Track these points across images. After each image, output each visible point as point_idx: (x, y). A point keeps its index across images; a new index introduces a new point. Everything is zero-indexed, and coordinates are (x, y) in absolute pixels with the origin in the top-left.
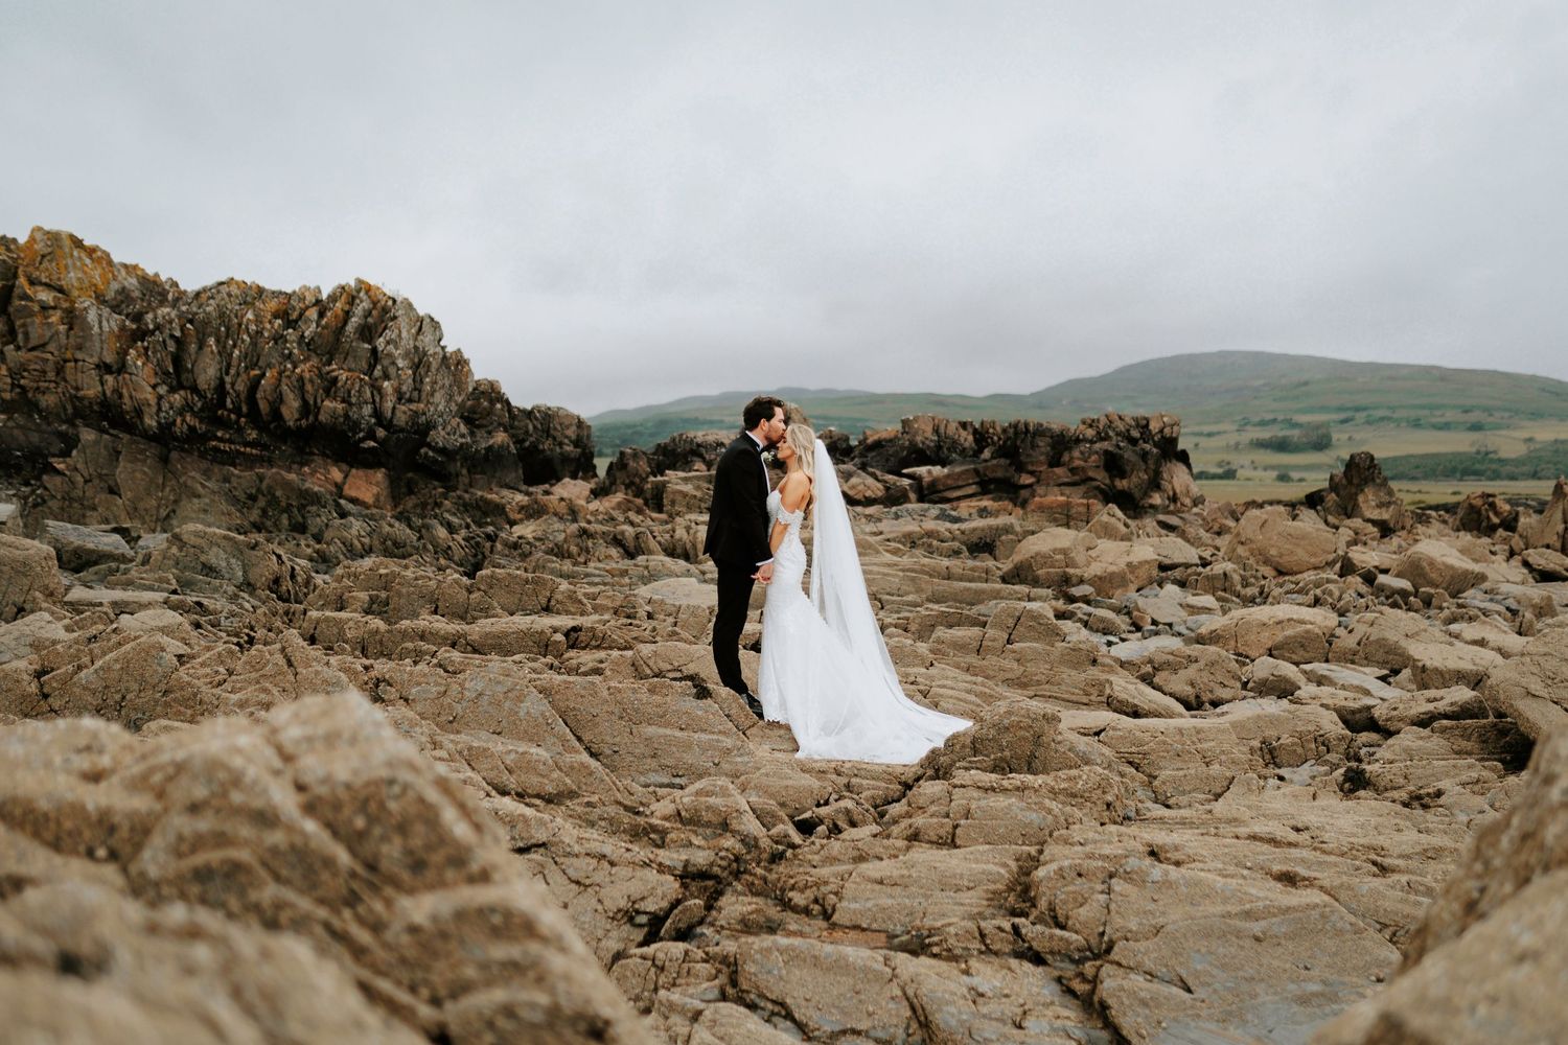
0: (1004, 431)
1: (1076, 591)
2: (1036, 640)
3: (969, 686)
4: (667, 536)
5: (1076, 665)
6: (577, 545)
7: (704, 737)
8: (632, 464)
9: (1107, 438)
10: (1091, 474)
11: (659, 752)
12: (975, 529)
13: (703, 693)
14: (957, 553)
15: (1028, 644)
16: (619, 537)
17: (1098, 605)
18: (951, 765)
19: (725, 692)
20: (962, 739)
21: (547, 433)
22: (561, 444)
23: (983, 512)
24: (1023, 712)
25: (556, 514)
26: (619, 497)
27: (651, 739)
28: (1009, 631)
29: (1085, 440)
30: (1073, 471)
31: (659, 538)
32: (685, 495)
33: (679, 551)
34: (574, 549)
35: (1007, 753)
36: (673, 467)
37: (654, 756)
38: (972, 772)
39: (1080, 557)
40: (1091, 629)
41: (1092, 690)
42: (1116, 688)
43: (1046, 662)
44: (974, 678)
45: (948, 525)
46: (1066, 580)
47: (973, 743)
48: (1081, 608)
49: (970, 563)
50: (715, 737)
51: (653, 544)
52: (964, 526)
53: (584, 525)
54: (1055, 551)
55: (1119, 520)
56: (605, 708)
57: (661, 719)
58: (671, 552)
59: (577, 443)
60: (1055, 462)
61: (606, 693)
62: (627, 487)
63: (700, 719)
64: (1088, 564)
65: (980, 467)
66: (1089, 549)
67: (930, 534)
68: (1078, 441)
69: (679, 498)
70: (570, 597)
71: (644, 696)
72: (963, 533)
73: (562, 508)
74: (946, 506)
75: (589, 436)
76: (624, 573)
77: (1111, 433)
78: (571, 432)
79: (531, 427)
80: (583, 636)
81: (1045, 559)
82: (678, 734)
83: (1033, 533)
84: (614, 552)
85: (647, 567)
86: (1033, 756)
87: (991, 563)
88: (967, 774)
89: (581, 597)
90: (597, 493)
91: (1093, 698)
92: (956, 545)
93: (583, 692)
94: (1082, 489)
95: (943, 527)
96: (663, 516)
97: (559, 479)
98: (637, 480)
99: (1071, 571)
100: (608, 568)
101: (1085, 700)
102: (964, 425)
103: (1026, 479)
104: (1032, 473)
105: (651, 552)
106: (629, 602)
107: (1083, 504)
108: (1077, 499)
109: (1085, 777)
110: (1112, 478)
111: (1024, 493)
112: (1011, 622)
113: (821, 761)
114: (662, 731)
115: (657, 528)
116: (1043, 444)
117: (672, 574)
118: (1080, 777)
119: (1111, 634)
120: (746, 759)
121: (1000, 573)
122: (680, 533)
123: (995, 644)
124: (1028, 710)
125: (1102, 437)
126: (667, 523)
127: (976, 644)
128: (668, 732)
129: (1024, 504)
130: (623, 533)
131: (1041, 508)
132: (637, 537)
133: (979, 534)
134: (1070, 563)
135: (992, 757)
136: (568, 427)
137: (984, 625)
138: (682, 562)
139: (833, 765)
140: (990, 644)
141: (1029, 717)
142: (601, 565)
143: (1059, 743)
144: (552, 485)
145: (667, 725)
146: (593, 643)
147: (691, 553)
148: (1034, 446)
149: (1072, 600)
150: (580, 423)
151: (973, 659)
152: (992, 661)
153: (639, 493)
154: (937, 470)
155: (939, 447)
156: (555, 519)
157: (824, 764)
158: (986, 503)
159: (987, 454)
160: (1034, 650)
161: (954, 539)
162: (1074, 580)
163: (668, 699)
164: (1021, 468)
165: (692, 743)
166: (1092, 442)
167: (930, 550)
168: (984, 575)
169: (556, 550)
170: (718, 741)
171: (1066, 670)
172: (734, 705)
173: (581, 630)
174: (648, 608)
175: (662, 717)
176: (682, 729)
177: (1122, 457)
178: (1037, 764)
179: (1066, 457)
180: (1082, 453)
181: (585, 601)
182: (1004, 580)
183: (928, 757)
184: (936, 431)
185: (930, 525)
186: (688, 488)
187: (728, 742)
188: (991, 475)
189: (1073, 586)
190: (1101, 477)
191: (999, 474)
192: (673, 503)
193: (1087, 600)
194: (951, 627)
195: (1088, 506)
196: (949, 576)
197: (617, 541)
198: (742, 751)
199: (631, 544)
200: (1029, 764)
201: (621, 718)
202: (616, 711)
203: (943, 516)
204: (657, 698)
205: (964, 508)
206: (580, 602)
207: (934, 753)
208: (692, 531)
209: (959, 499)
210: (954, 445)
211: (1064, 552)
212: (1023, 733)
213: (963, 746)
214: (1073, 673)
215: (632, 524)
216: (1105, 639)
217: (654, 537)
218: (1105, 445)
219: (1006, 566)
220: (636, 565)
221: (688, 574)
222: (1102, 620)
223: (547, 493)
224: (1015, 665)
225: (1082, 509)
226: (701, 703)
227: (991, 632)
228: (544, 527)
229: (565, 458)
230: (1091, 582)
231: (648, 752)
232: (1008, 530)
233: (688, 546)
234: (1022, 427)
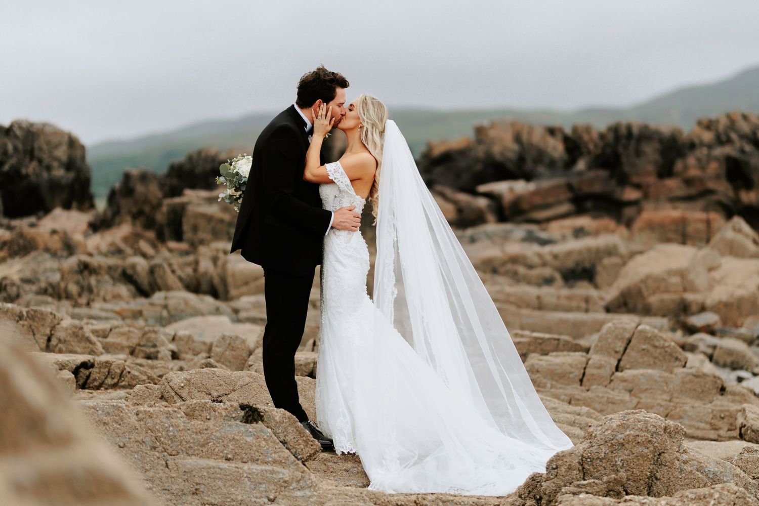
0: (602, 136)
1: (697, 320)
2: (649, 366)
3: (571, 417)
4: (189, 270)
5: (701, 394)
6: (77, 283)
7: (256, 468)
8: (140, 188)
9: (729, 141)
10: (711, 185)
11: (202, 488)
12: (569, 253)
13: (252, 415)
14: (549, 281)
15: (641, 371)
16: (130, 272)
17: (723, 334)
18: (556, 492)
19: (280, 414)
20: (568, 459)
21: (31, 154)
22: (49, 168)
23: (579, 233)
24: (639, 425)
25: (47, 250)
26: (124, 229)
27: (191, 471)
28: (619, 356)
29: (702, 144)
30: (688, 182)
31: (179, 273)
32: (209, 218)
33: (204, 286)
34: (73, 289)
35: (623, 474)
36: (193, 187)
37: (195, 493)
38: (582, 496)
39: (700, 279)
40: (717, 364)
41: (720, 424)
42: (750, 415)
43: (664, 392)
44: (577, 409)
45: (537, 248)
46: (684, 308)
47: (581, 464)
48: (703, 340)
49: (565, 292)
50: (269, 468)
51: (171, 279)
52: (558, 249)
53: (85, 258)
54: (670, 273)
55: (747, 236)
56: (134, 436)
57: (203, 448)
58: (194, 287)
59: (69, 165)
60: (665, 171)
61: (134, 419)
62: (135, 216)
63: (250, 446)
64: (711, 287)
65: (575, 181)
66: (711, 269)
67: (515, 260)
68: (692, 146)
69: (202, 223)
70: (75, 335)
71: (181, 421)
72: (555, 257)
73: (55, 243)
74: (533, 227)
75: (83, 158)
76: (137, 314)
77: (734, 136)
78: (62, 153)
79: (10, 147)
80: (95, 373)
81: (658, 283)
82: (224, 465)
83: (641, 252)
84: (124, 290)
85: (165, 307)
86: (653, 477)
87: (592, 292)
88: (576, 498)
89: (88, 334)
90: (96, 227)
91: (722, 433)
92: (547, 272)
93: (106, 419)
94: (701, 203)
95: (532, 251)
96: (184, 246)
97: (47, 210)
98: (147, 209)
99: (690, 297)
100: (117, 308)
101: (713, 435)
102: (552, 131)
103: (631, 194)
104: (638, 186)
105: (168, 288)
106: (148, 340)
107: (701, 221)
108: (695, 215)
109: (716, 496)
110: (736, 189)
111: (628, 212)
112: (620, 346)
113: (397, 495)
114: (204, 462)
115: (176, 261)
116: (650, 151)
117: (197, 313)
118: (711, 495)
119: (741, 368)
120: (307, 492)
121: (603, 303)
122: (205, 265)
123: (601, 371)
124: (646, 422)
125: (721, 140)
126: (187, 253)
127: (578, 373)
128: (212, 463)
129: (629, 224)
130: (133, 267)
131: (651, 226)
132: (152, 271)
133: (574, 258)
134: (688, 287)
135: (605, 479)
136: (57, 146)
137: (587, 351)
138: (209, 300)
139: (413, 498)
140: (595, 371)
141: (647, 431)
142: (108, 306)
143: (685, 462)
144: (39, 218)
145: (210, 455)
146: (109, 381)
147: (220, 289)
148: (638, 153)
149: (691, 330)
150: (72, 143)
151: (575, 390)
152: (598, 391)
153: (150, 224)
154: (521, 187)
155: (521, 159)
156: (47, 256)
157: (402, 498)
158: (584, 221)
159: (581, 165)
160: (650, 378)
161: (544, 264)
162: (694, 308)
163: (211, 424)
164: (623, 180)
165: (241, 476)
166: (710, 147)
167: (516, 278)
168: (583, 305)
169: (50, 290)
170: (272, 472)
171: (688, 400)
172: (290, 429)
173: (92, 366)
174: (173, 347)
175: (203, 446)
176: (228, 459)
177: (747, 164)
178: (658, 486)
179: (679, 166)
180: (699, 160)
181: (94, 338)
182: (608, 309)
183: (527, 485)
184: (518, 139)
185: (514, 248)
186: (213, 210)
187: (285, 473)
188: (586, 189)
189: (693, 314)
190: (723, 189)
191: (597, 188)
192: (195, 229)
193: (710, 330)
194: (546, 354)
195: (708, 223)
196: (540, 306)
197: (128, 277)
198: (302, 483)
199: (144, 279)
200: (650, 487)
201: (154, 448)
202: (148, 439)
203: (530, 238)
204: (197, 424)
205: (556, 229)
206: (88, 340)
207: (535, 480)
208: (220, 263)
209: (549, 220)
210: (541, 156)
211: (682, 274)
212: (640, 449)
213: (570, 468)
214: (698, 404)
215: (144, 255)
216: (734, 375)
217: (173, 272)
218: (728, 150)
219: (611, 294)
220: (152, 304)
221: (217, 312)
222: (730, 352)
223: (33, 225)
224: (627, 397)
225: (702, 226)
226: (251, 427)
227: (595, 358)
228: (33, 265)
229: (55, 186)
230: (715, 309)
231: (188, 488)
232: (610, 252)
233: (216, 281)
234: (623, 131)
